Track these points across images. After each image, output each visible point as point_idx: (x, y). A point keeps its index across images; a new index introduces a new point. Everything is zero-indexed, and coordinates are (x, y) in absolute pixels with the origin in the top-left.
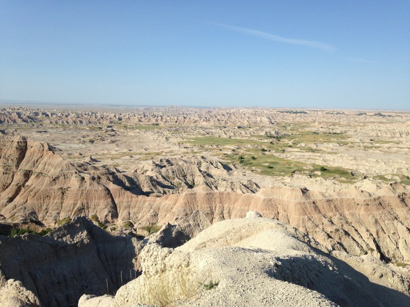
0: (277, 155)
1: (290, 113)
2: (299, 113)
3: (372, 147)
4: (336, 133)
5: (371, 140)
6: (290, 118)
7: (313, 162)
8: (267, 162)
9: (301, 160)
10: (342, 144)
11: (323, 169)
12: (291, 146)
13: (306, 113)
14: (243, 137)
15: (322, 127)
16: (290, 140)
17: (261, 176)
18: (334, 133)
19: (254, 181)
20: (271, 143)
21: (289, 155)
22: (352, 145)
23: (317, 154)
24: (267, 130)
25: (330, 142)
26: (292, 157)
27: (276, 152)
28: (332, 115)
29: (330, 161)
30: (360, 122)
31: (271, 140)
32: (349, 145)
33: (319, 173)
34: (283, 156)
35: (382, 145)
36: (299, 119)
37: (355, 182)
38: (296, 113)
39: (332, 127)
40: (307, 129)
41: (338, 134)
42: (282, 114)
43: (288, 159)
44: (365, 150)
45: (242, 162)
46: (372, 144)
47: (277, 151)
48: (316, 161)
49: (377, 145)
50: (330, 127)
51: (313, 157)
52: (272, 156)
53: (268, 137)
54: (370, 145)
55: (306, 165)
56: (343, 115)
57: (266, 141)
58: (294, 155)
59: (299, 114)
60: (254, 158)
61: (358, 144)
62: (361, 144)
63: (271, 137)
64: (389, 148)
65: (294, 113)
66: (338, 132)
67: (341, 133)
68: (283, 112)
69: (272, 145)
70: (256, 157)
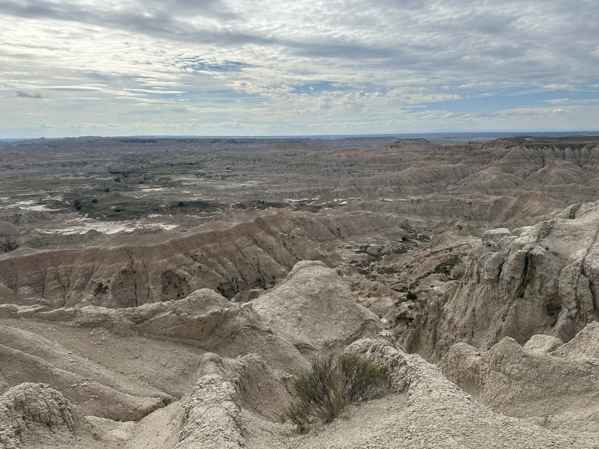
0: (127, 194)
1: (136, 142)
2: (147, 141)
3: (229, 176)
4: (191, 164)
5: (227, 169)
6: (137, 149)
7: (170, 197)
8: (113, 205)
9: (156, 198)
10: (199, 175)
11: (181, 204)
12: (142, 183)
13: (155, 142)
14: (77, 176)
15: (176, 158)
16: (140, 175)
17: (108, 223)
18: (189, 164)
20: (117, 180)
21: (140, 192)
22: (210, 175)
23: (173, 189)
24: (110, 164)
25: (187, 174)
26: (145, 195)
27: (125, 191)
28: (186, 144)
29: (188, 195)
31: (116, 177)
32: (206, 175)
33: (179, 209)
34: (134, 194)
35: (239, 173)
38: (144, 142)
39: (187, 157)
40: (159, 161)
41: (194, 164)
42: (126, 144)
43: (141, 197)
44: (223, 179)
45: (78, 209)
46: (228, 172)
47: (126, 189)
48: (174, 196)
49: (234, 173)
50: (184, 157)
51: (169, 193)
52: (119, 196)
53: (112, 173)
54: (227, 174)
55: (162, 202)
56: (197, 143)
57: (109, 178)
58: (146, 192)
59: (147, 144)
60: (95, 201)
63: (116, 173)
64: (244, 175)
65: (141, 142)
66: (194, 162)
67: (197, 163)
68: (128, 142)
69: (118, 183)
70: (98, 199)
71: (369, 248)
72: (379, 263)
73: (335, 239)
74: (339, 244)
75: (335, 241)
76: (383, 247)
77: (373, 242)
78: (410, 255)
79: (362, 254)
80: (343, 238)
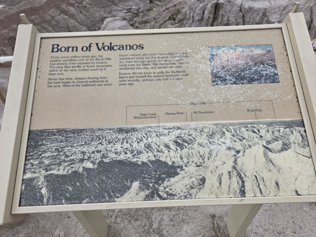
71: (132, 10)
72: (139, 18)
73: (111, 5)
74: (114, 8)
75: (112, 7)
76: (140, 8)
77: (134, 5)
78: (155, 11)
79: (129, 14)
80: (116, 4)
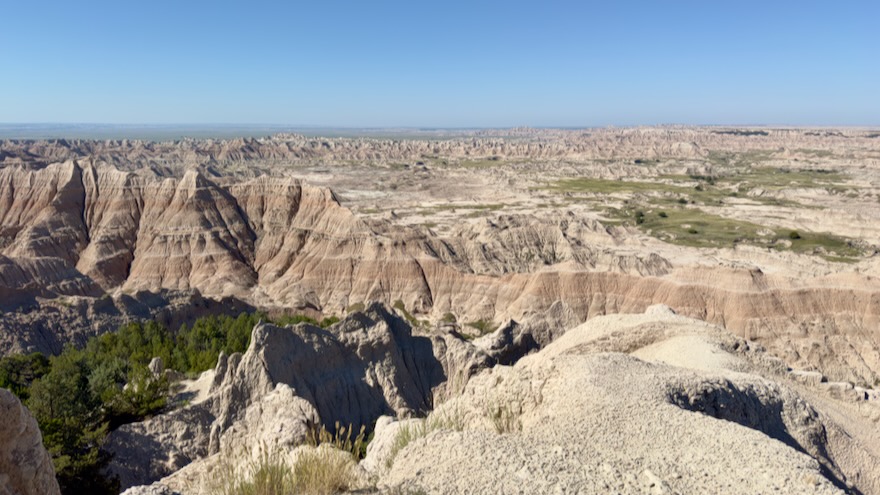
0: (707, 209)
1: (735, 134)
2: (752, 133)
4: (823, 171)
6: (734, 144)
7: (776, 222)
8: (688, 223)
9: (753, 220)
10: (834, 192)
11: (795, 236)
12: (735, 195)
13: (766, 134)
14: (644, 177)
15: (796, 160)
16: (733, 184)
17: (676, 248)
18: (819, 171)
19: (662, 255)
20: (698, 188)
21: (730, 209)
22: (854, 192)
23: (783, 209)
24: (691, 165)
25: (811, 187)
26: (737, 214)
27: (707, 205)
28: (817, 137)
29: (809, 221)
30: (873, 151)
31: (697, 184)
32: (847, 192)
33: (788, 243)
34: (719, 211)
36: (751, 144)
37: (858, 261)
38: (748, 134)
39: (817, 159)
40: (767, 164)
41: (827, 172)
42: (720, 135)
43: (730, 217)
45: (640, 222)
47: (709, 202)
48: (783, 221)
50: (811, 160)
51: (776, 215)
52: (697, 211)
53: (692, 177)
55: (762, 228)
56: (839, 138)
57: (687, 184)
58: (739, 210)
59: (752, 137)
60: (663, 215)
61: (867, 192)
62: (874, 191)
63: (697, 178)
65: (742, 134)
66: (828, 168)
67: (834, 171)
68: (722, 133)
69: (699, 193)
70: (667, 213)
